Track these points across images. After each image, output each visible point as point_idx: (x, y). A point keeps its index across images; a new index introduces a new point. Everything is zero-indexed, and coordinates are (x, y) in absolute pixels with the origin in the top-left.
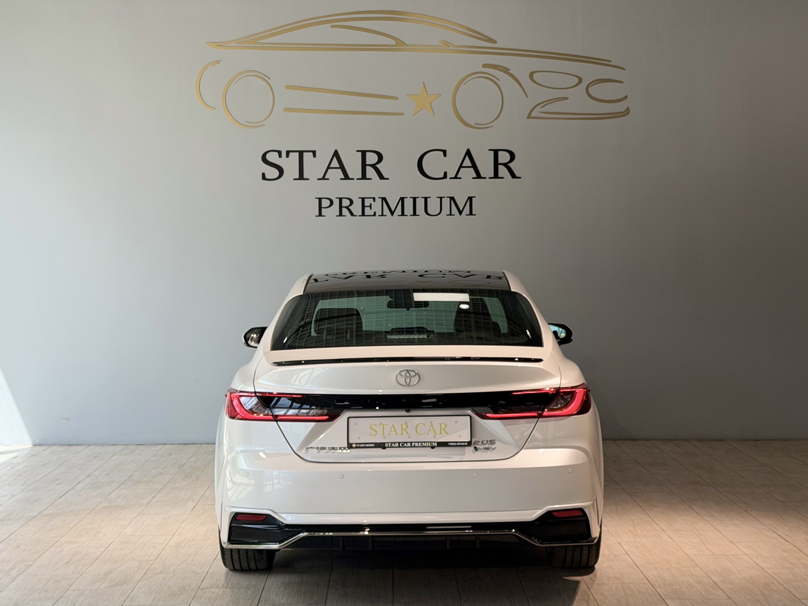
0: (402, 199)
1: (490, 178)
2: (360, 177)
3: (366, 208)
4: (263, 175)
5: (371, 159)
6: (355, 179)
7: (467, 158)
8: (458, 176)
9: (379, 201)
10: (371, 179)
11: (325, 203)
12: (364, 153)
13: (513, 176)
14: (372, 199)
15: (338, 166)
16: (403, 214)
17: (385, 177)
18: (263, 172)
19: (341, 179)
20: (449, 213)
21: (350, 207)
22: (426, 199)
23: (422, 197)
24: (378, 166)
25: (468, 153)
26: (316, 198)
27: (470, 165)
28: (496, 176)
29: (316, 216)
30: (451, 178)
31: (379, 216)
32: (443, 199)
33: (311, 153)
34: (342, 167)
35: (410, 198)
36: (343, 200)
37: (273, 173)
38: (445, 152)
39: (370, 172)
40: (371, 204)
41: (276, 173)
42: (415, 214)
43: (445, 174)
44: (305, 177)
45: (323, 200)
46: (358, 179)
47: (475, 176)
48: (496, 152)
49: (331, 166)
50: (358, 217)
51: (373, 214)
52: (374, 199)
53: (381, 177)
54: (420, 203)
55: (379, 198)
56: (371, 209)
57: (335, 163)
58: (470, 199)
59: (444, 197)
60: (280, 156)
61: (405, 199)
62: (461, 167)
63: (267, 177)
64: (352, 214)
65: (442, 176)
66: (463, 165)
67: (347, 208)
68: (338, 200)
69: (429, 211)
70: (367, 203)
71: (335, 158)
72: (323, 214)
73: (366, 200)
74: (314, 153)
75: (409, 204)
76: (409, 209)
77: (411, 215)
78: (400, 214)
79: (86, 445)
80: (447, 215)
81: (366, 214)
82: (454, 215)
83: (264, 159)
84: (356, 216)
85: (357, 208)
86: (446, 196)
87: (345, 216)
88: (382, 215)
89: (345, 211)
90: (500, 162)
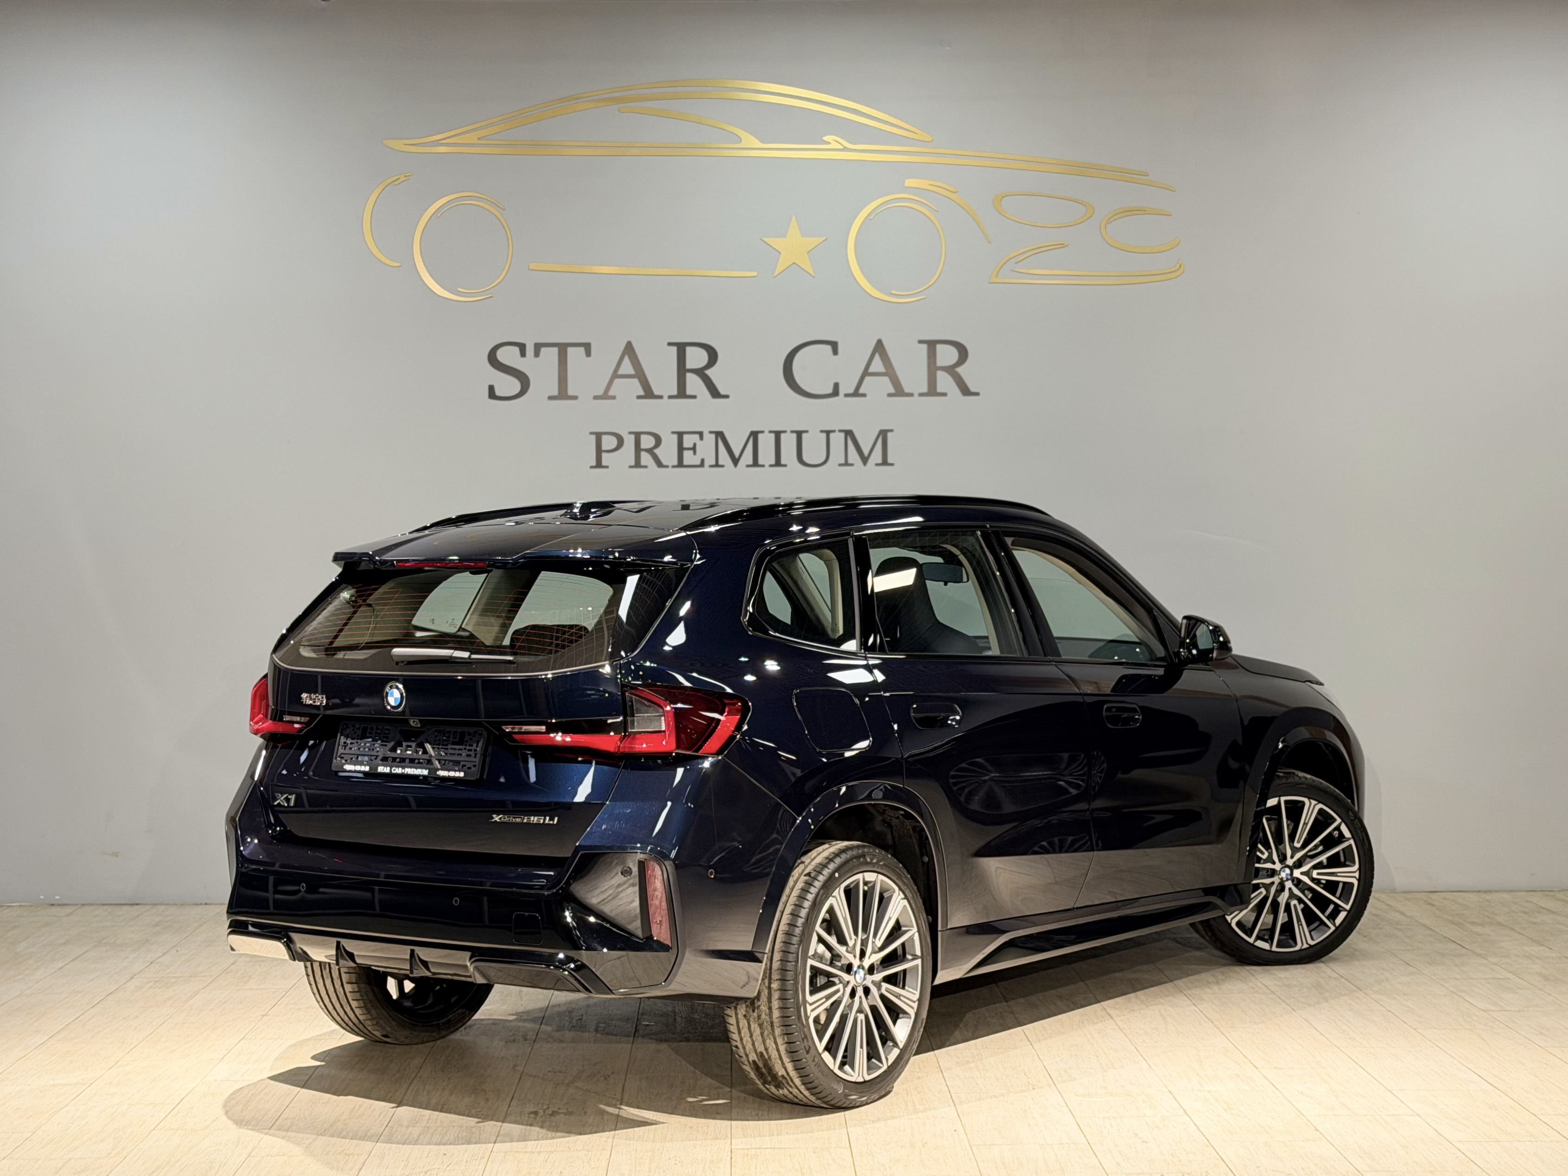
0: (754, 435)
1: (921, 395)
2: (675, 393)
3: (686, 453)
4: (491, 389)
5: (696, 358)
6: (666, 397)
7: (877, 356)
8: (861, 391)
9: (710, 439)
10: (694, 397)
11: (609, 442)
12: (681, 348)
13: (965, 391)
14: (697, 436)
15: (631, 371)
16: (755, 463)
17: (722, 392)
18: (491, 384)
19: (639, 397)
20: (843, 461)
21: (656, 451)
22: (799, 434)
23: (792, 432)
24: (709, 372)
25: (879, 347)
26: (591, 433)
27: (882, 369)
28: (932, 391)
29: (592, 467)
30: (847, 395)
31: (711, 466)
32: (832, 435)
33: (582, 349)
34: (640, 376)
35: (771, 432)
36: (643, 437)
37: (508, 385)
38: (834, 346)
39: (694, 383)
40: (695, 445)
41: (515, 386)
42: (778, 463)
43: (836, 386)
44: (571, 392)
45: (604, 437)
46: (670, 397)
47: (892, 391)
48: (932, 345)
49: (621, 372)
50: (670, 469)
51: (698, 463)
52: (701, 434)
53: (715, 393)
54: (789, 443)
55: (711, 432)
56: (695, 453)
57: (627, 367)
58: (883, 434)
59: (834, 431)
60: (523, 354)
61: (760, 436)
62: (866, 373)
63: (498, 393)
64: (660, 464)
65: (830, 390)
66: (871, 370)
67: (650, 451)
68: (633, 437)
69: (806, 458)
70: (688, 441)
71: (626, 359)
72: (604, 464)
73: (685, 437)
74: (587, 347)
75: (766, 443)
76: (767, 454)
77: (771, 466)
78: (751, 463)
79: (151, 904)
80: (840, 465)
81: (685, 463)
82: (852, 465)
83: (492, 359)
84: (667, 467)
85: (668, 452)
86: (837, 429)
87: (646, 467)
88: (717, 465)
89: (646, 458)
90: (940, 363)
